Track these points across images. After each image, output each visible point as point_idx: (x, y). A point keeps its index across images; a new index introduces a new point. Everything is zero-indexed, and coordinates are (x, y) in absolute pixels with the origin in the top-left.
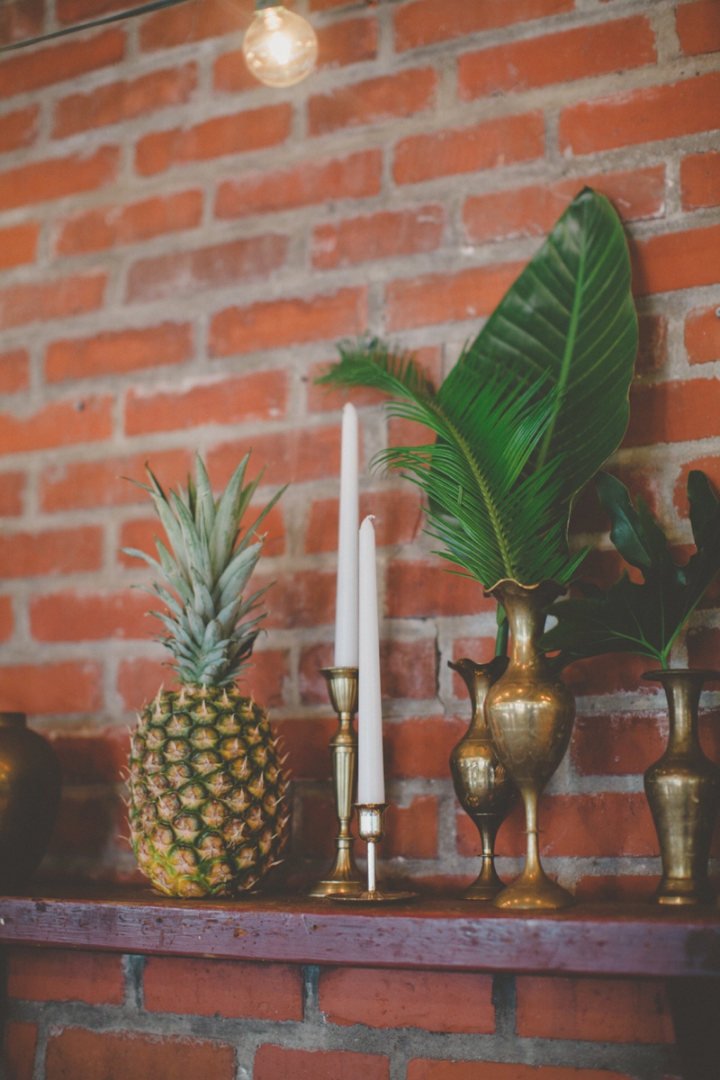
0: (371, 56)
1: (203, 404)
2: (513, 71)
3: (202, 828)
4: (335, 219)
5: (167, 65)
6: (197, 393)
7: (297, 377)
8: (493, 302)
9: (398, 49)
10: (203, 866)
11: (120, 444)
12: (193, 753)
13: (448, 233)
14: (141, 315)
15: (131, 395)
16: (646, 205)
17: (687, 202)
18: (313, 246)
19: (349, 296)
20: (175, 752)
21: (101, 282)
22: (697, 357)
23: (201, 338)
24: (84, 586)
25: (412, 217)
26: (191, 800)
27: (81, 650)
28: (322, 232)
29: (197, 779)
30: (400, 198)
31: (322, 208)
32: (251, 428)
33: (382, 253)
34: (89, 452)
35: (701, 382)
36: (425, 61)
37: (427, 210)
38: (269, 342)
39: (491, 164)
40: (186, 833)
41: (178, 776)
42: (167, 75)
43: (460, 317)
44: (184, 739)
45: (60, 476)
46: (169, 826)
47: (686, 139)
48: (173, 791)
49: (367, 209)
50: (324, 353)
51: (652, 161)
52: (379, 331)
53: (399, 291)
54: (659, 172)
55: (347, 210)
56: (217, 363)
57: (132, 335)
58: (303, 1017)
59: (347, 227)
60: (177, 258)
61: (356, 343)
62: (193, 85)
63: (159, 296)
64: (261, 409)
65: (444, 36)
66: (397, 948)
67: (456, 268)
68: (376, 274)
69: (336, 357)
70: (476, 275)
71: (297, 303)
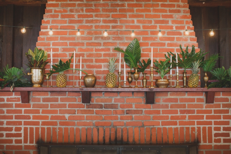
0: (117, 23)
1: (102, 50)
2: (130, 27)
3: (114, 83)
4: (114, 36)
5: (98, 19)
6: (102, 49)
7: (111, 49)
8: (128, 45)
9: (120, 23)
10: (113, 85)
11: (94, 52)
12: (113, 78)
13: (124, 39)
14: (96, 41)
15: (95, 48)
16: (140, 40)
17: (143, 40)
18: (112, 38)
19: (116, 43)
20: (112, 77)
21: (92, 38)
22: (143, 52)
23: (102, 44)
24: (91, 64)
25: (121, 38)
26: (113, 81)
27: (91, 69)
28: (113, 37)
29: (114, 79)
30: (120, 36)
31: (113, 35)
32: (107, 52)
33: (119, 40)
34: (91, 53)
35: (143, 53)
36: (122, 25)
37: (122, 37)
38: (109, 46)
39: (128, 34)
40: (113, 83)
41: (112, 79)
42: (98, 20)
43: (125, 46)
44: (113, 77)
45: (88, 54)
46: (111, 82)
47: (143, 35)
48: (112, 80)
49: (117, 36)
50: (114, 47)
51: (140, 37)
52: (118, 46)
53: (120, 43)
54: (140, 38)
55: (115, 36)
56: (104, 47)
57: (95, 43)
58: (118, 96)
59: (115, 37)
60: (99, 37)
61: (117, 47)
62: (100, 22)
63: (98, 40)
64: (108, 51)
65: (124, 23)
66: (130, 90)
67: (125, 42)
68: (118, 42)
69: (115, 48)
70: (126, 43)
71: (111, 43)
